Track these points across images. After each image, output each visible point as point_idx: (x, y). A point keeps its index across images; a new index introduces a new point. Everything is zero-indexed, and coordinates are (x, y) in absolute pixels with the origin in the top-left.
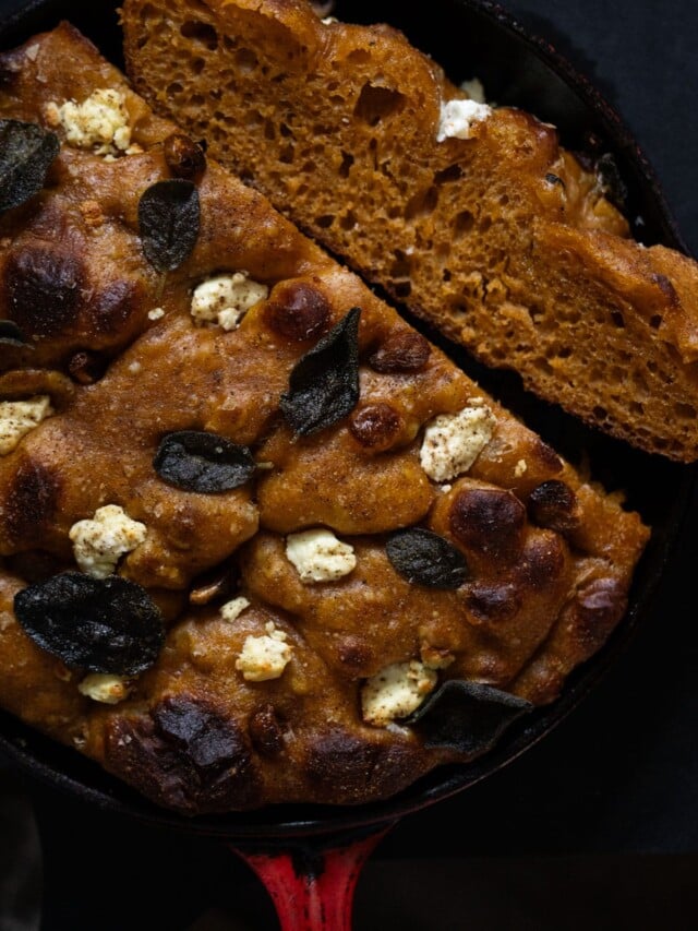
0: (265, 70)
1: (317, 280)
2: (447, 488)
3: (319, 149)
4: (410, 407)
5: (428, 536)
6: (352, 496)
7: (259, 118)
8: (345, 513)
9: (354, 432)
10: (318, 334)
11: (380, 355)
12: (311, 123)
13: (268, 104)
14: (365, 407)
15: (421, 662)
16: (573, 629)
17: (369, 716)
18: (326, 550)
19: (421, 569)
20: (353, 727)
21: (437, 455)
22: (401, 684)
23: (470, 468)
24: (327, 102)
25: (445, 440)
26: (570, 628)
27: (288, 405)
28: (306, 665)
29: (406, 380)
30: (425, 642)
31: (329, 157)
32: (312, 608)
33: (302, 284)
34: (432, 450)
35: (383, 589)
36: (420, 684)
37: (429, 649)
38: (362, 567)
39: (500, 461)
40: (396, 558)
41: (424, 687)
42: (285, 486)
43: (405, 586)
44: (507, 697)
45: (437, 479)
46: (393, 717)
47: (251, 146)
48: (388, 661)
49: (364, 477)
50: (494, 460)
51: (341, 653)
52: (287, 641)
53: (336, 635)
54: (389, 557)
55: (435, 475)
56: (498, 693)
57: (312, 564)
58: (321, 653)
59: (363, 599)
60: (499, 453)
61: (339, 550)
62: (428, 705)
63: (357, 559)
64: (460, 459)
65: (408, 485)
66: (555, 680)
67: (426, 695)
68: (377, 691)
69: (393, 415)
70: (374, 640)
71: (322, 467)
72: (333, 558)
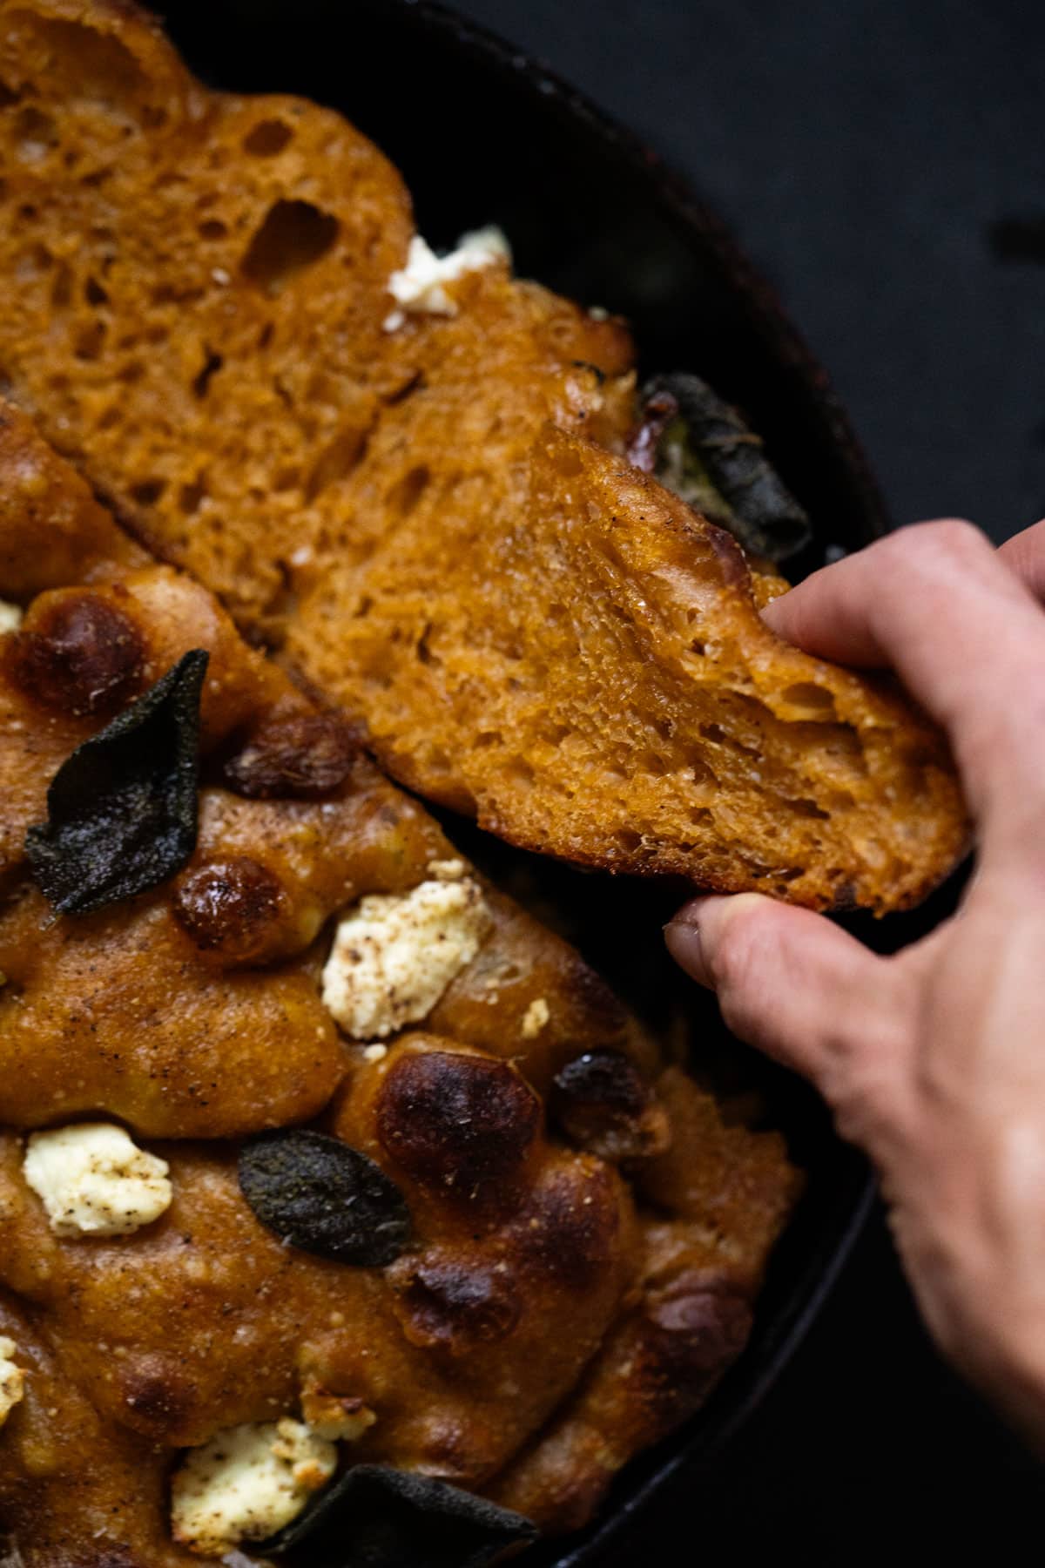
0: (71, 159)
1: (122, 592)
2: (376, 1052)
3: (158, 335)
4: (304, 873)
5: (328, 1148)
6: (170, 1053)
7: (44, 258)
8: (152, 1088)
9: (180, 915)
10: (112, 703)
11: (248, 760)
12: (151, 278)
13: (65, 232)
14: (206, 863)
15: (301, 1420)
16: (634, 1372)
17: (187, 1530)
18: (107, 1166)
19: (306, 1218)
20: (150, 1554)
21: (360, 980)
22: (258, 1469)
23: (430, 1015)
24: (190, 235)
25: (378, 949)
26: (625, 1369)
27: (41, 848)
28: (53, 1412)
29: (300, 813)
30: (311, 1377)
31: (175, 352)
32: (72, 1289)
33: (89, 600)
34: (348, 969)
35: (226, 1257)
36: (299, 1469)
37: (320, 1393)
38: (185, 1208)
39: (493, 1000)
40: (258, 1193)
41: (307, 1477)
42: (26, 1023)
43: (272, 1252)
44: (484, 1506)
45: (357, 1033)
46: (237, 1537)
47: (18, 317)
48: (230, 1416)
49: (195, 1014)
50: (481, 998)
51: (129, 1391)
52: (15, 1359)
53: (121, 1350)
54: (243, 1189)
55: (352, 1021)
56: (465, 1497)
57: (76, 1195)
58: (87, 1389)
59: (183, 1276)
60: (492, 983)
61: (135, 1168)
62: (312, 1515)
63: (174, 1191)
64: (406, 992)
65: (291, 1038)
66: (589, 1481)
67: (312, 1494)
68: (206, 1480)
69: (267, 883)
70: (205, 1366)
71: (106, 986)
72: (122, 1184)
